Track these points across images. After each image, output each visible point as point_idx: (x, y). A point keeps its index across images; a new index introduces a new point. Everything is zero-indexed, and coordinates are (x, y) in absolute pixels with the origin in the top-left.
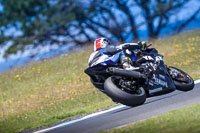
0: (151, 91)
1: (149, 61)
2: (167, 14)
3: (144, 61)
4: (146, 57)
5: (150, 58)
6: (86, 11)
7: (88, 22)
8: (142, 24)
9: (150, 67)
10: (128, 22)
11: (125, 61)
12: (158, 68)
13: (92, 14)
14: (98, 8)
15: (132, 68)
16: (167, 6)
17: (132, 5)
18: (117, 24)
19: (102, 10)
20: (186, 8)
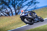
0: (35, 22)
1: (34, 15)
2: (20, 9)
3: (33, 15)
4: (33, 14)
5: (34, 14)
6: (1, 9)
7: (1, 11)
8: (14, 11)
9: (34, 16)
10: (11, 11)
11: (29, 15)
12: (36, 16)
13: (2, 9)
14: (3, 8)
15: (30, 16)
16: (20, 7)
17: (11, 7)
18: (8, 12)
19: (5, 8)
20: (24, 8)
